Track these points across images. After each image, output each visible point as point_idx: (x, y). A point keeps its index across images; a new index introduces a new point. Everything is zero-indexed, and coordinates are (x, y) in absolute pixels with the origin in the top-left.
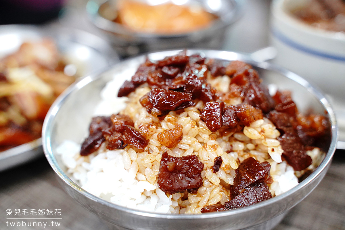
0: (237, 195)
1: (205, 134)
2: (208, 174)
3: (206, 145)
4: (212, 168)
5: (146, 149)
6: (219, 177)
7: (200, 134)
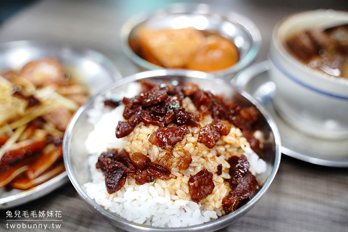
0: (237, 185)
1: (204, 151)
2: (215, 178)
3: (207, 158)
4: (216, 173)
5: (170, 176)
6: (222, 177)
7: (201, 152)
